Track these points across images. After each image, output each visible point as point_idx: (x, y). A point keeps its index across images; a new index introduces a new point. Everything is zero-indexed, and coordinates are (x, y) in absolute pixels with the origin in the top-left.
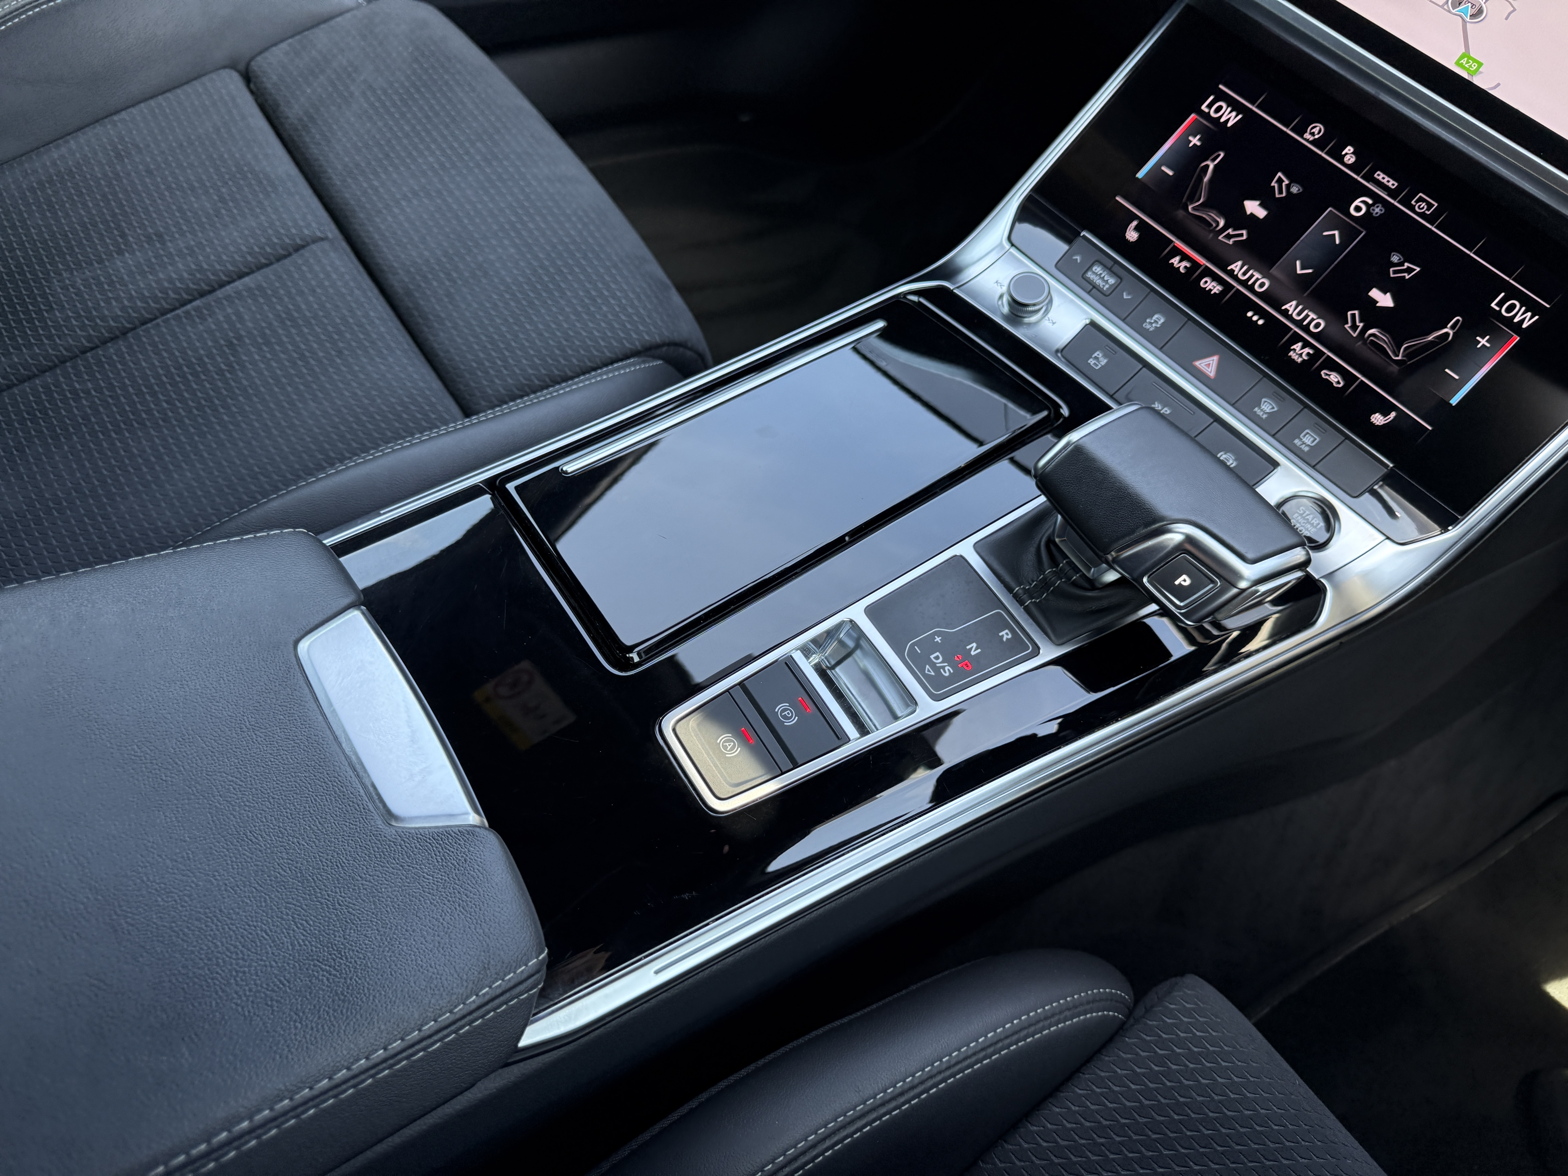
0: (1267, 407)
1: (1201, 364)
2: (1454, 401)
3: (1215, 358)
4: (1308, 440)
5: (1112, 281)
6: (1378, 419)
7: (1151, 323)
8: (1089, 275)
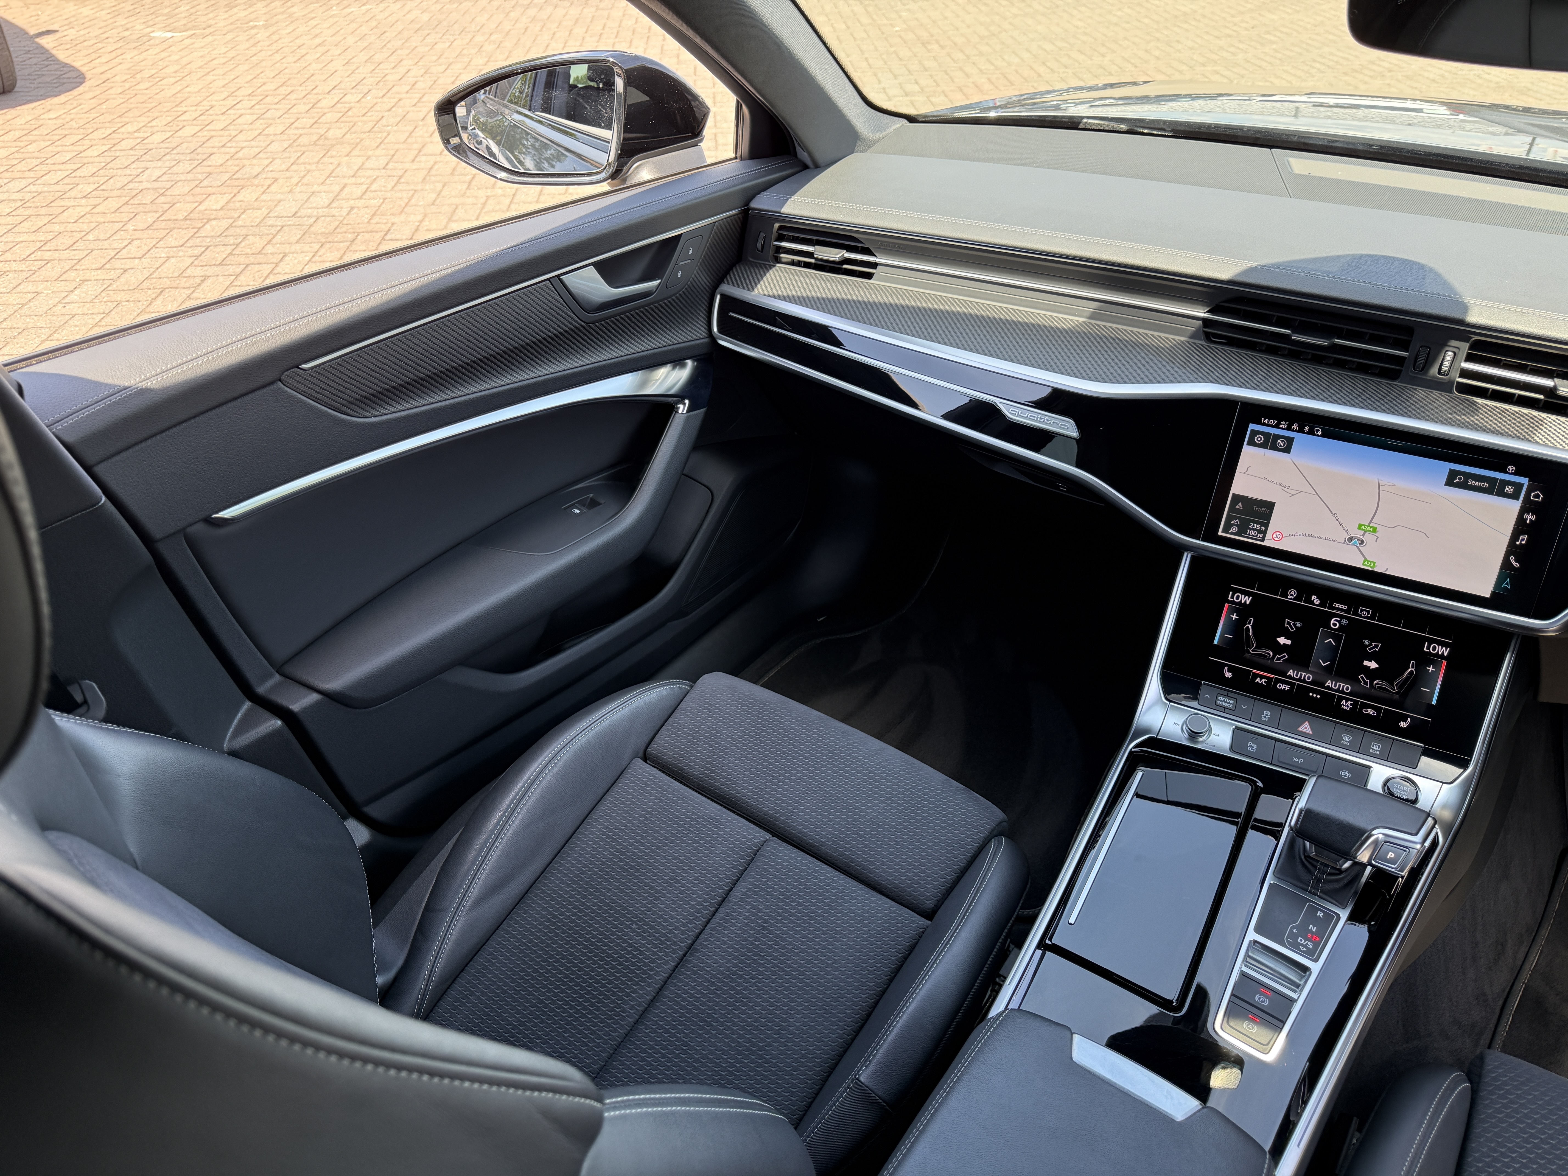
0: (1346, 739)
1: (1302, 729)
2: (1434, 702)
3: (1307, 723)
4: (1376, 748)
5: (1232, 702)
6: (1403, 724)
7: (1265, 717)
8: (1218, 702)
